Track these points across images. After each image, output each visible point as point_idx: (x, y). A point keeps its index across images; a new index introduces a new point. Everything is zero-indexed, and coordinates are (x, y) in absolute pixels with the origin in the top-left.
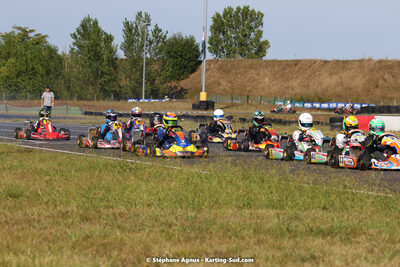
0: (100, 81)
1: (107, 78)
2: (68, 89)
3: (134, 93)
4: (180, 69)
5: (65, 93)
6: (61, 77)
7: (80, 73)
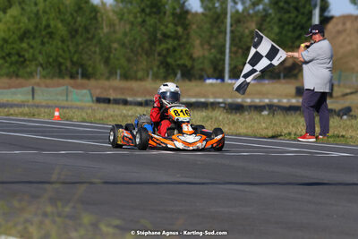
0: (159, 49)
1: (171, 43)
2: (107, 61)
3: (215, 69)
4: (294, 30)
5: (101, 68)
6: (94, 42)
7: (125, 34)
